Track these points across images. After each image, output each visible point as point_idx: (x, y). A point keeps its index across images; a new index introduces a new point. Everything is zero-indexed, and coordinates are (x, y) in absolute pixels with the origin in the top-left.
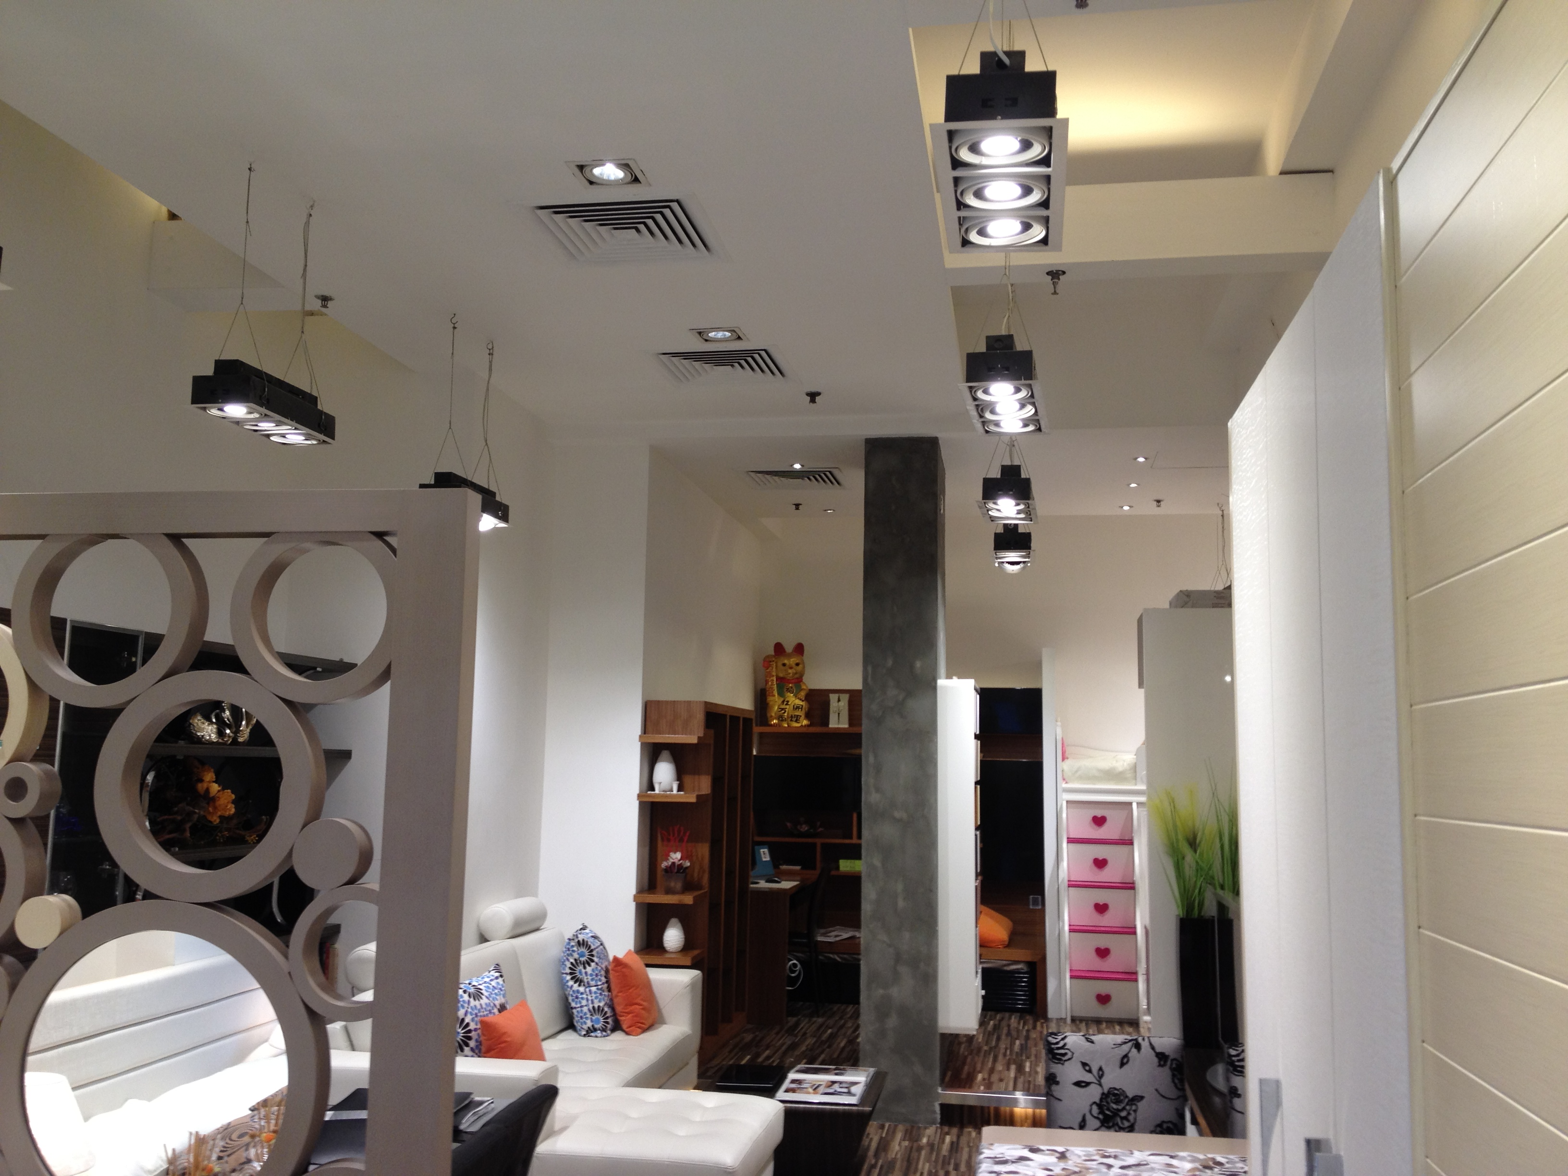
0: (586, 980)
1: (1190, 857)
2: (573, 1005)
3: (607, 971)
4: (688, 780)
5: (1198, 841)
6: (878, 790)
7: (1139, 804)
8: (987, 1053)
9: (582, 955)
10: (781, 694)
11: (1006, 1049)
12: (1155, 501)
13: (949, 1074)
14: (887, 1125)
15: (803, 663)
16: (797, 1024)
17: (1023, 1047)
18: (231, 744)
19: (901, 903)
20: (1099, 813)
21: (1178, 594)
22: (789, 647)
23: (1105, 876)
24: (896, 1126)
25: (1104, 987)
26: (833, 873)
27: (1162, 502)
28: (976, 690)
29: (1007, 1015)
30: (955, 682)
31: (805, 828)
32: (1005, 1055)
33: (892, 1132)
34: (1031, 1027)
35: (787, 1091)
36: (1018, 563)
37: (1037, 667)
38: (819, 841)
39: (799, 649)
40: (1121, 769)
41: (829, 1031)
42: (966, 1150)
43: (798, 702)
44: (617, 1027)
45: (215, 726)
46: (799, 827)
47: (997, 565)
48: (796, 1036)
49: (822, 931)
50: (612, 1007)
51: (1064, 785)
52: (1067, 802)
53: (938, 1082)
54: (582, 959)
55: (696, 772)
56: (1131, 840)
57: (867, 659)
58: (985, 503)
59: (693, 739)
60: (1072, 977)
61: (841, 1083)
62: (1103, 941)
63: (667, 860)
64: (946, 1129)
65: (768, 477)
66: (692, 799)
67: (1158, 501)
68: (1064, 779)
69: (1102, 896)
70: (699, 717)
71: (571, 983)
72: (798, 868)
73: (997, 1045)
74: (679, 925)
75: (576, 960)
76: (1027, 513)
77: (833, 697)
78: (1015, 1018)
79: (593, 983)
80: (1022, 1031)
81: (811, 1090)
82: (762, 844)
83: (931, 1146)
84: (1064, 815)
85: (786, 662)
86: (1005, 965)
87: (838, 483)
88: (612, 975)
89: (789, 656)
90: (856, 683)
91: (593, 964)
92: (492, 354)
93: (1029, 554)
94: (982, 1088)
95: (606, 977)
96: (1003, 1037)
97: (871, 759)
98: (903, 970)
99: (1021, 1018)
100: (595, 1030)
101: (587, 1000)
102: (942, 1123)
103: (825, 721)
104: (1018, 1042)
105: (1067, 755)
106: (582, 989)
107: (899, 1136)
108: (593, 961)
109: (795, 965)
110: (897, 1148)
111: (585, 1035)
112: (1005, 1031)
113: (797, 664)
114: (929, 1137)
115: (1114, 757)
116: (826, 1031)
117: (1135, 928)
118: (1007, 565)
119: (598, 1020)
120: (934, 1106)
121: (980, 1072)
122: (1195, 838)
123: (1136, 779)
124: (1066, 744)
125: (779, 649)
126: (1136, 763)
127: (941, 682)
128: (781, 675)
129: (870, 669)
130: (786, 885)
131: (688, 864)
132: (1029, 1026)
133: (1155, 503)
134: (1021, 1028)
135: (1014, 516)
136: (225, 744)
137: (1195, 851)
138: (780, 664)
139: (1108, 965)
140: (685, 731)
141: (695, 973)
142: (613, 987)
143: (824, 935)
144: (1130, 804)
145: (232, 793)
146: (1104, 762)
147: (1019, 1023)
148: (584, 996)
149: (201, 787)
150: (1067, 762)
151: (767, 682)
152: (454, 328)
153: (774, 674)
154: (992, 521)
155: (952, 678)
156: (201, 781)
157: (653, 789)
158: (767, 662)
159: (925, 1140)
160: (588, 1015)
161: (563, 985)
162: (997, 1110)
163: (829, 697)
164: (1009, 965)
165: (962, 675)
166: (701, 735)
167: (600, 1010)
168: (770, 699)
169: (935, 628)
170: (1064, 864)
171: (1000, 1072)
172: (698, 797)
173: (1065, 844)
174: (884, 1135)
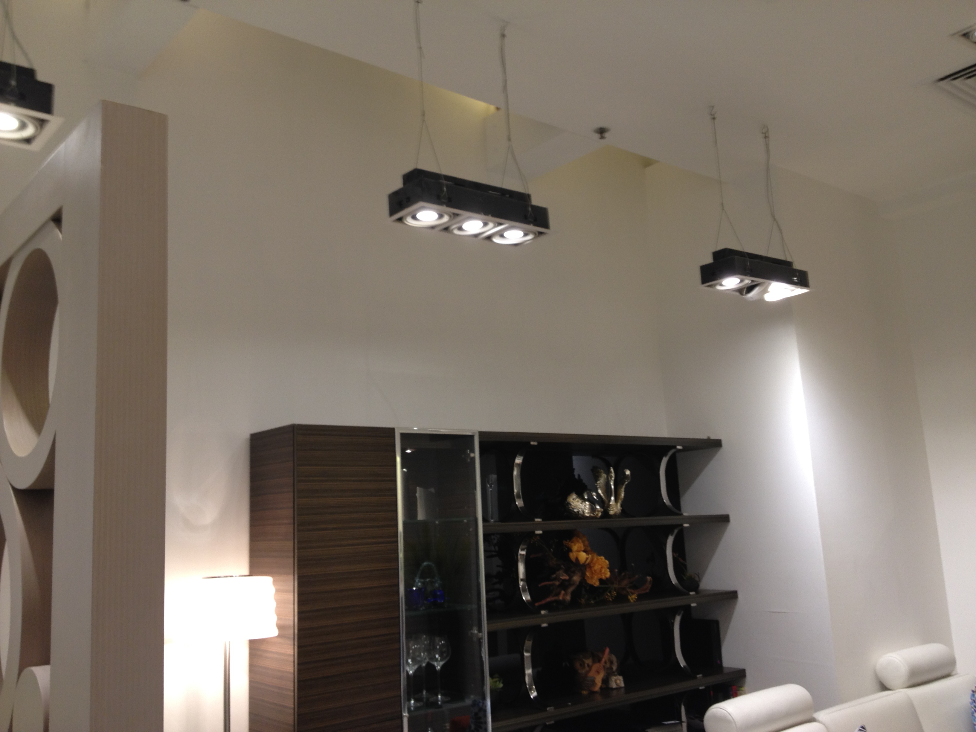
18: (601, 517)
45: (587, 503)
92: (768, 137)
136: (595, 518)
145: (606, 558)
149: (572, 556)
152: (714, 118)
156: (570, 550)
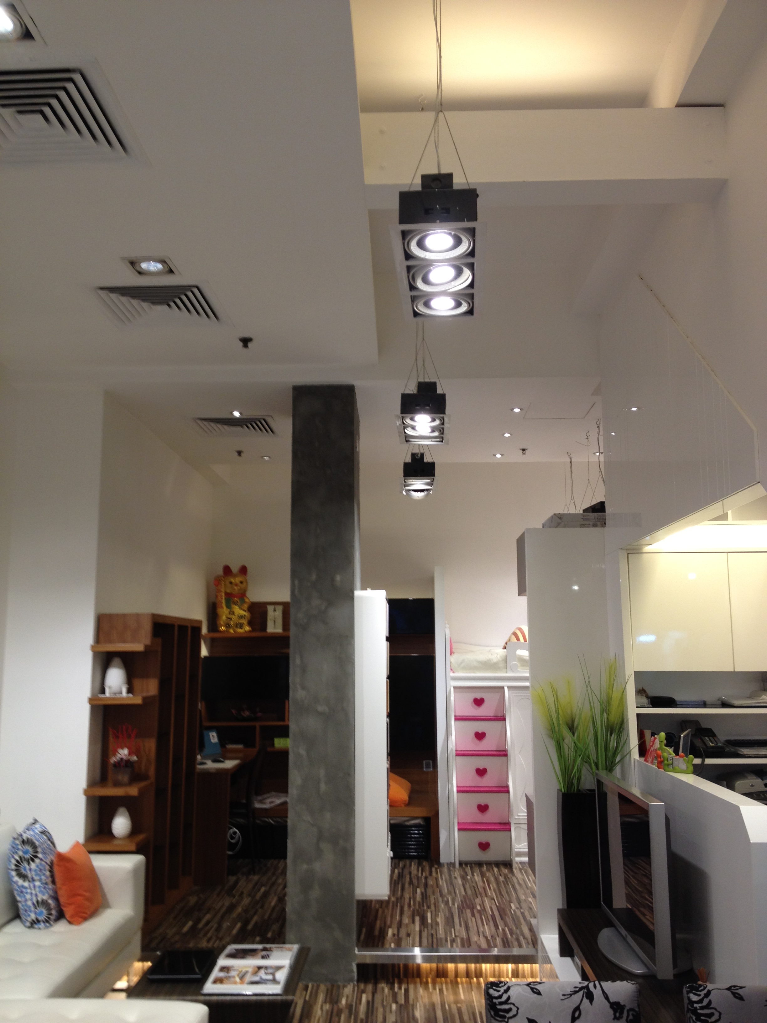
0: (29, 875)
1: (569, 739)
2: (18, 898)
3: (51, 866)
4: (137, 683)
5: (575, 726)
6: (303, 688)
7: (509, 688)
8: (395, 905)
9: (26, 852)
10: (228, 606)
11: (410, 899)
12: (521, 449)
13: (364, 930)
14: (310, 985)
15: (247, 583)
16: (236, 883)
17: (425, 896)
19: (323, 787)
20: (479, 696)
21: (552, 517)
22: (235, 569)
23: (485, 745)
24: (318, 987)
25: (484, 837)
26: (270, 749)
27: (526, 451)
28: (387, 599)
29: (408, 862)
30: (369, 594)
31: (247, 713)
32: (409, 905)
33: (314, 995)
34: (428, 873)
35: (215, 982)
36: (422, 491)
37: (430, 582)
38: (258, 724)
39: (243, 570)
40: (495, 661)
41: (263, 889)
42: (381, 1010)
43: (242, 613)
44: (61, 916)
46: (242, 714)
47: (404, 493)
48: (234, 896)
49: (260, 798)
50: (56, 898)
51: (452, 675)
52: (455, 688)
53: (355, 943)
54: (27, 856)
55: (145, 675)
56: (503, 716)
57: (294, 574)
58: (403, 418)
59: (139, 647)
60: (459, 830)
61: (266, 968)
62: (483, 799)
63: (115, 755)
64: (362, 986)
65: (212, 424)
66: (138, 700)
67: (524, 450)
68: (451, 670)
69: (481, 763)
70: (147, 627)
71: (16, 879)
72: (240, 746)
73: (402, 895)
74: (127, 814)
75: (20, 857)
76: (440, 431)
77: (270, 608)
78: (415, 864)
79: (36, 878)
80: (421, 878)
81: (237, 979)
82: (211, 729)
83: (349, 1007)
84: (452, 698)
85: (232, 580)
86: (405, 821)
87: (272, 431)
88: (56, 869)
89: (235, 576)
90: (285, 596)
91: (37, 861)
93: (433, 481)
94: (393, 945)
95: (50, 871)
96: (407, 886)
97: (298, 661)
98: (325, 846)
99: (419, 864)
100: (38, 921)
101: (31, 894)
102: (358, 981)
103: (264, 626)
104: (419, 891)
105: (454, 650)
106: (26, 884)
107: (321, 997)
108: (36, 857)
109: (235, 833)
110: (319, 1012)
111: (29, 927)
112: (408, 879)
113: (241, 582)
114: (347, 997)
115: (489, 651)
116: (259, 890)
117: (507, 787)
118: (413, 493)
119: (41, 913)
120: (351, 965)
121: (390, 927)
122: (573, 722)
123: (507, 668)
124: (452, 641)
125: (227, 570)
126: (506, 656)
127: (358, 593)
128: (228, 591)
129: (296, 582)
130: (229, 764)
131: (135, 758)
132: (427, 873)
133: (521, 451)
134: (420, 875)
135: (428, 435)
137: (574, 735)
138: (227, 582)
139: (488, 817)
140: (134, 640)
141: (139, 859)
142: (57, 880)
143: (261, 802)
144: (503, 688)
146: (482, 655)
147: (418, 871)
148: (29, 891)
150: (455, 656)
151: (217, 597)
153: (223, 590)
154: (407, 441)
155: (366, 590)
157: (103, 691)
158: (218, 581)
159: (344, 1001)
160: (33, 909)
161: (9, 879)
162: (406, 966)
163: (266, 608)
164: (408, 821)
165: (375, 587)
166: (148, 642)
167: (44, 903)
168: (219, 611)
169: (352, 547)
170: (453, 738)
171: (407, 925)
172: (144, 699)
173: (453, 722)
174: (307, 998)
